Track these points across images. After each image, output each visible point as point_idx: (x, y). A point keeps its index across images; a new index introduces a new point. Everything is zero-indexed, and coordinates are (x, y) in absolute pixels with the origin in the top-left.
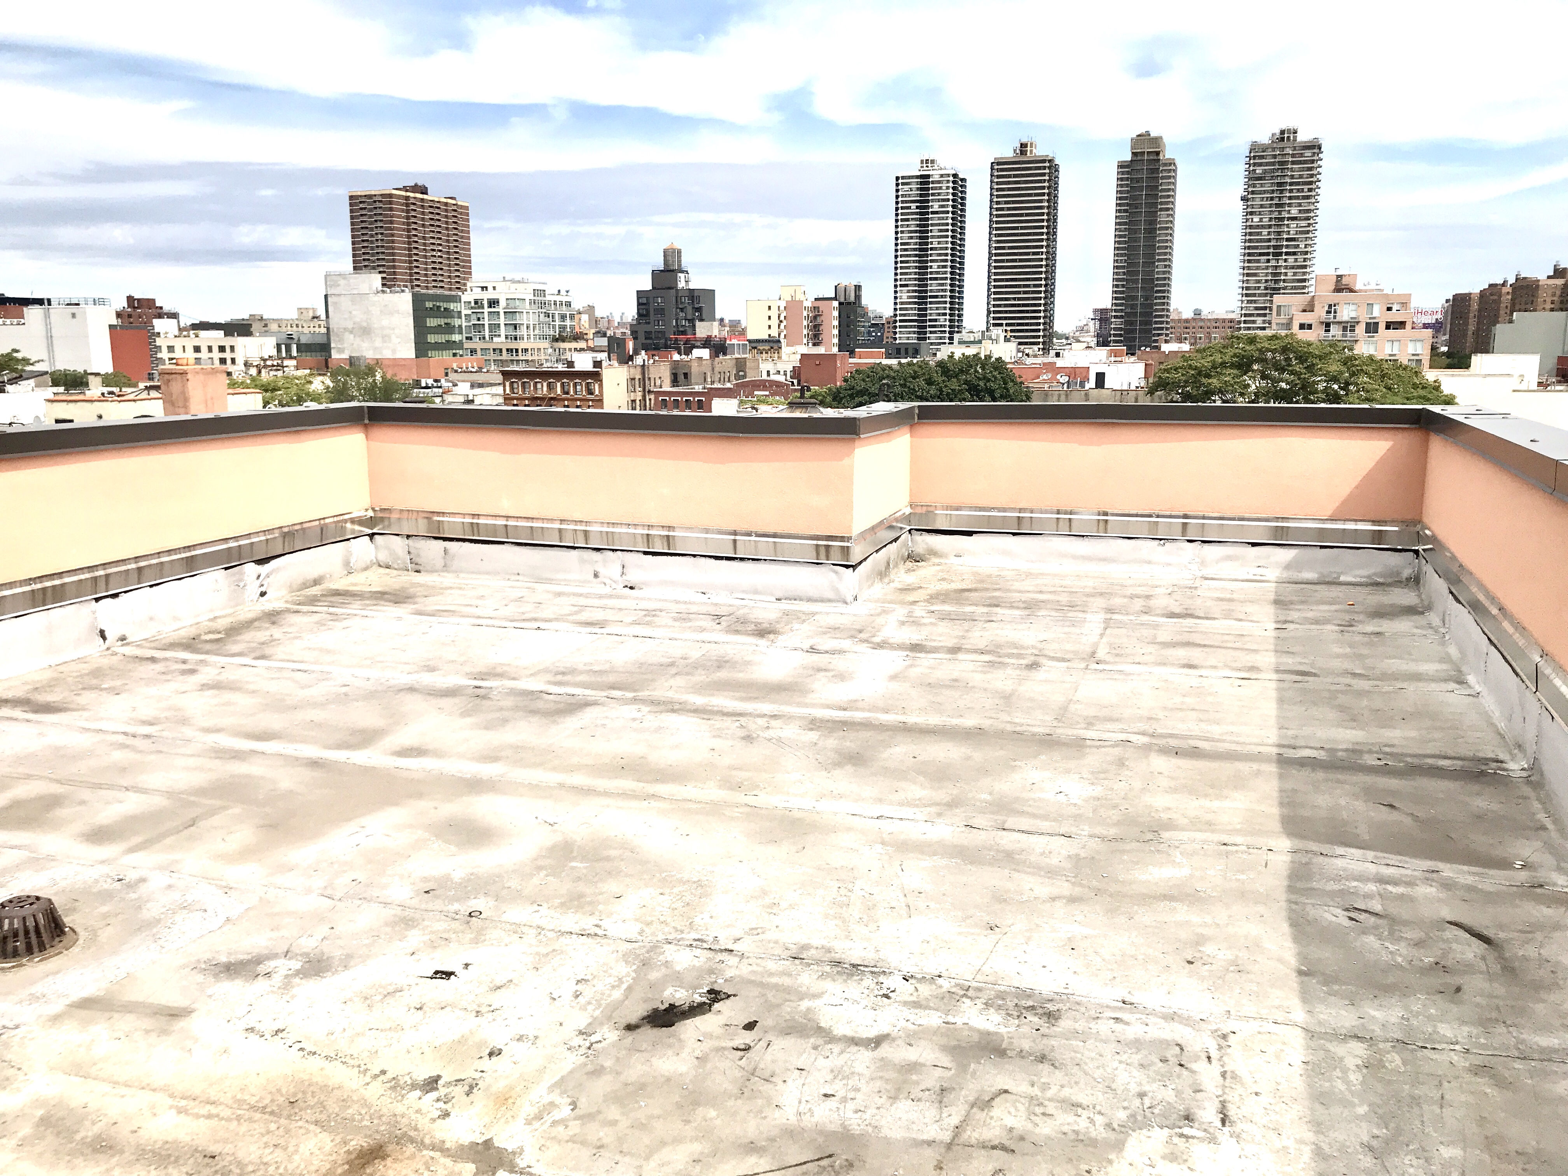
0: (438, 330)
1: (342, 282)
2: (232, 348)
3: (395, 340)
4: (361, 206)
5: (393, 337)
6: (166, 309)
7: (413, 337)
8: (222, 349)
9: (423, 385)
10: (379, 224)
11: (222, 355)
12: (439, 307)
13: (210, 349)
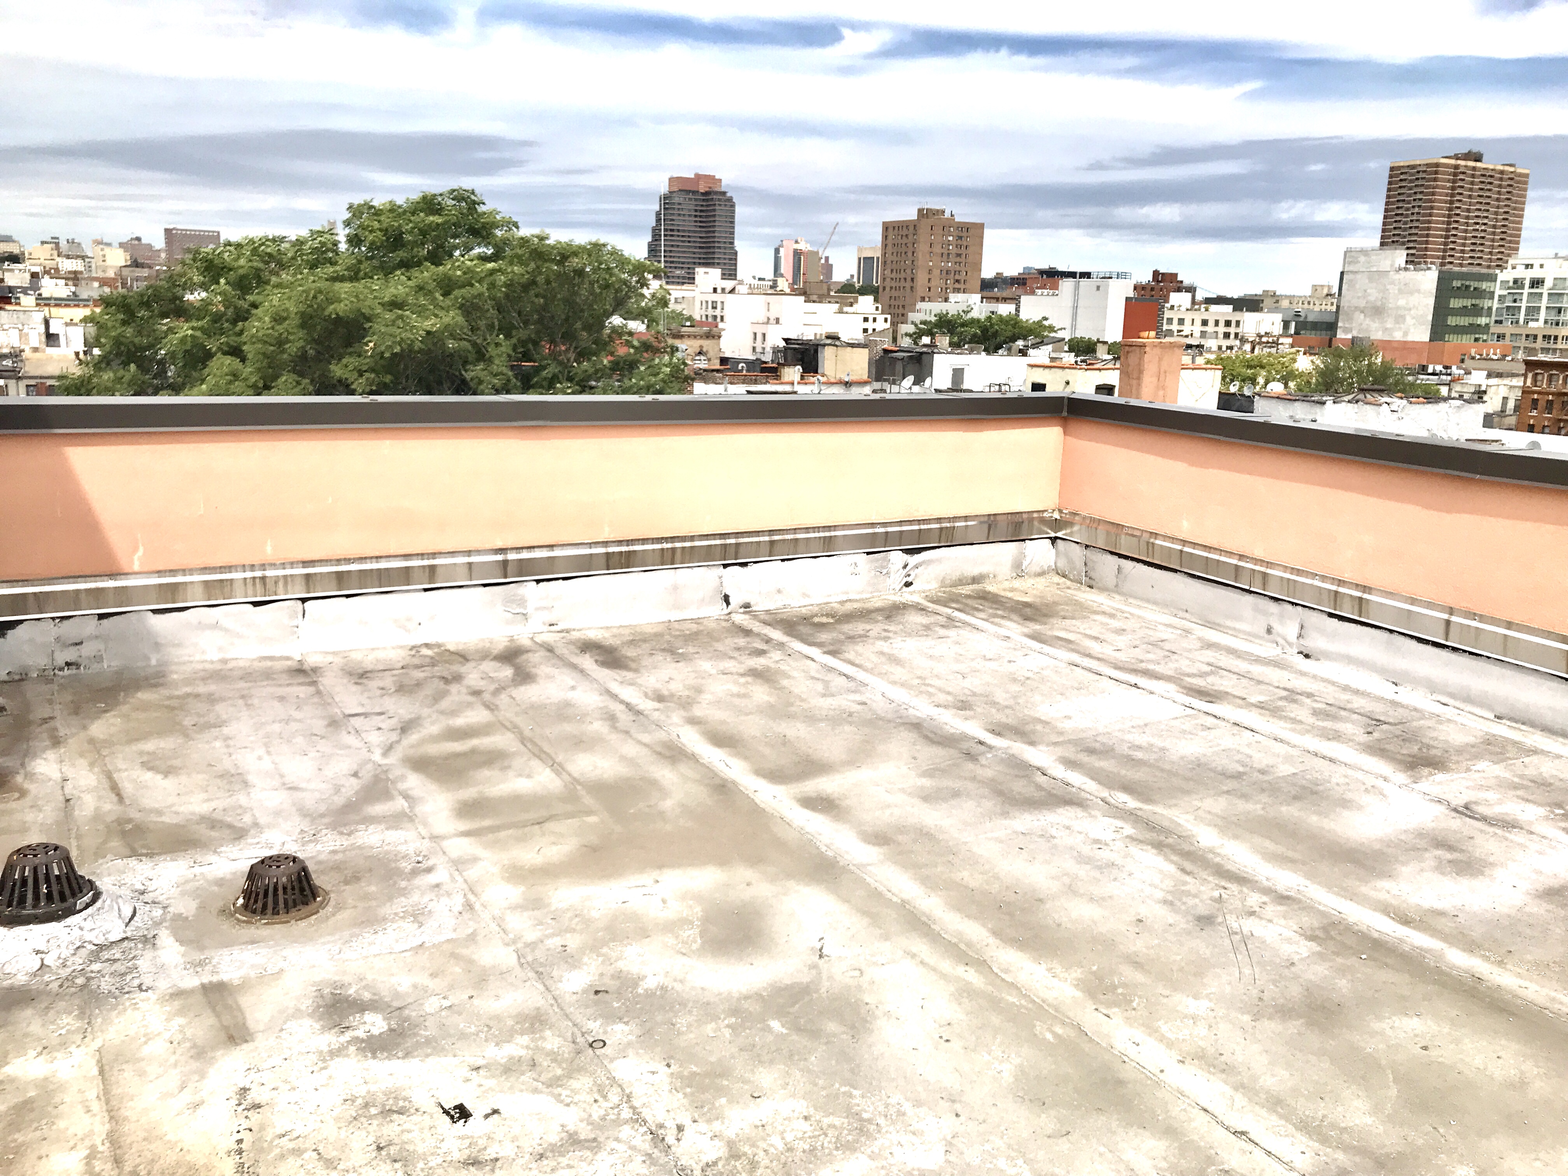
0: (1463, 311)
1: (1362, 259)
2: (1238, 323)
3: (1409, 321)
4: (1402, 177)
5: (1408, 318)
6: (1186, 282)
7: (1430, 317)
8: (1228, 323)
9: (1430, 370)
10: (1419, 196)
11: (1227, 330)
12: (1468, 287)
13: (1217, 323)
